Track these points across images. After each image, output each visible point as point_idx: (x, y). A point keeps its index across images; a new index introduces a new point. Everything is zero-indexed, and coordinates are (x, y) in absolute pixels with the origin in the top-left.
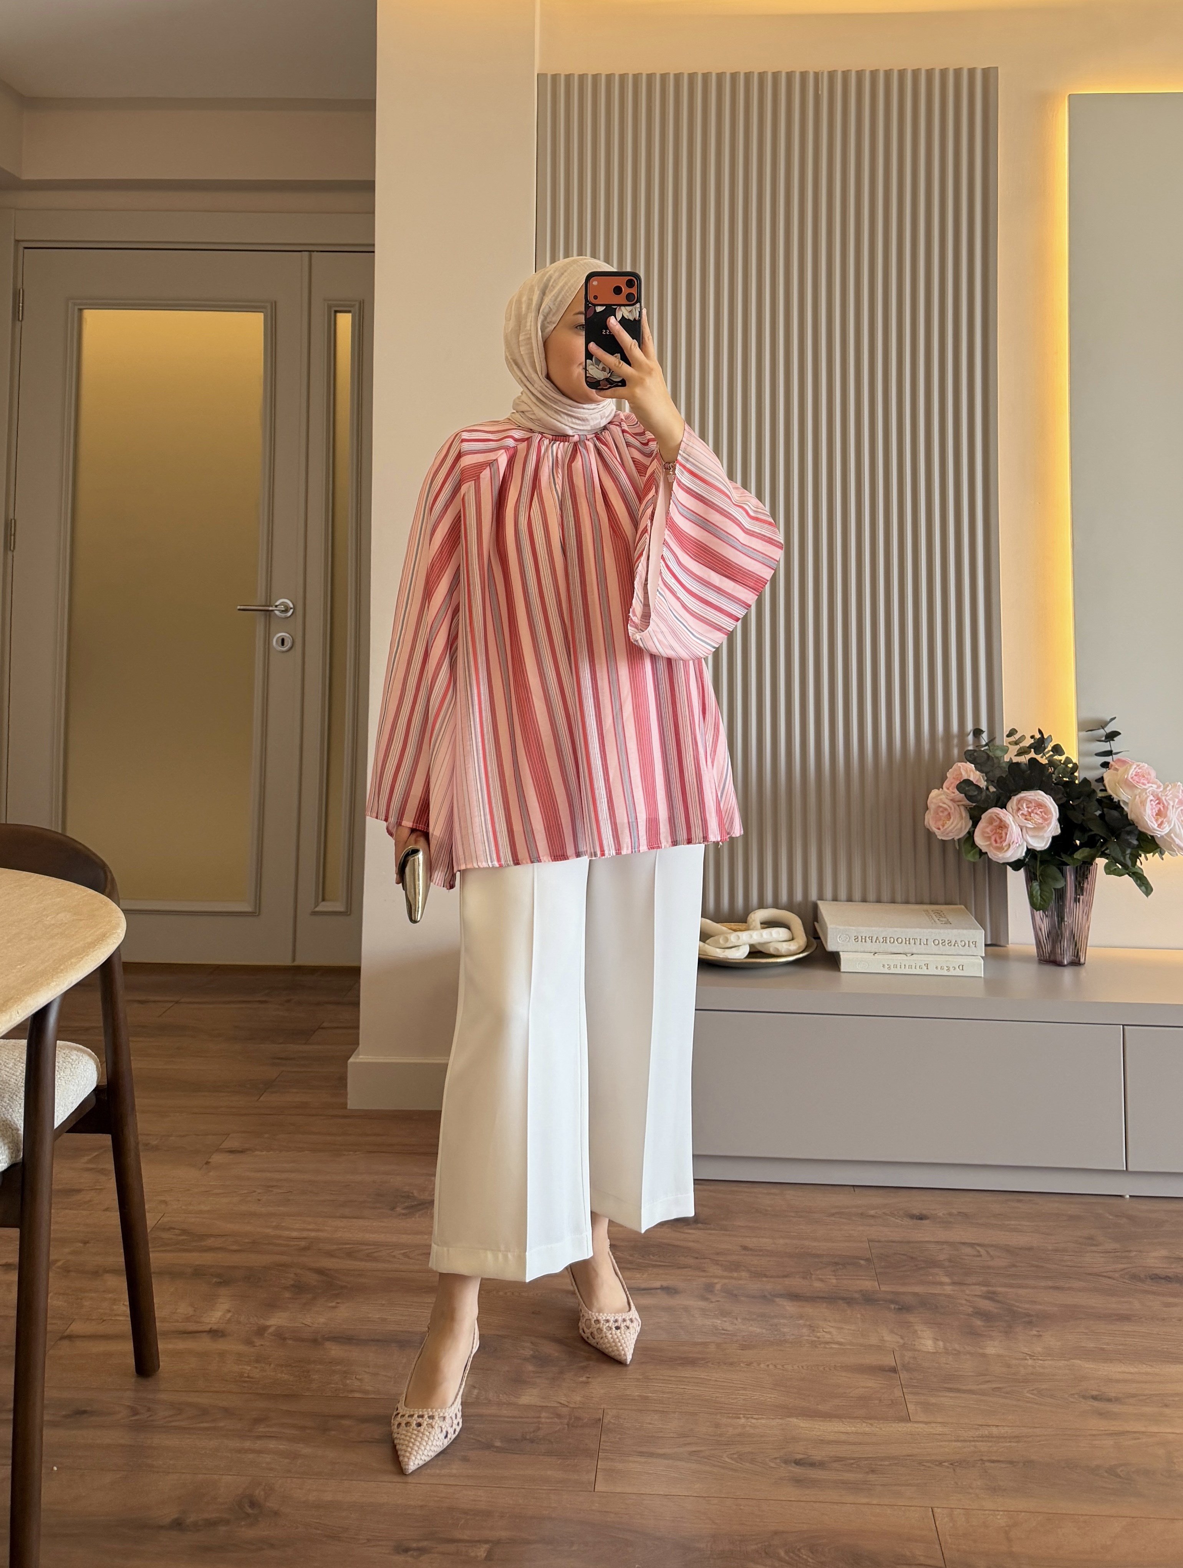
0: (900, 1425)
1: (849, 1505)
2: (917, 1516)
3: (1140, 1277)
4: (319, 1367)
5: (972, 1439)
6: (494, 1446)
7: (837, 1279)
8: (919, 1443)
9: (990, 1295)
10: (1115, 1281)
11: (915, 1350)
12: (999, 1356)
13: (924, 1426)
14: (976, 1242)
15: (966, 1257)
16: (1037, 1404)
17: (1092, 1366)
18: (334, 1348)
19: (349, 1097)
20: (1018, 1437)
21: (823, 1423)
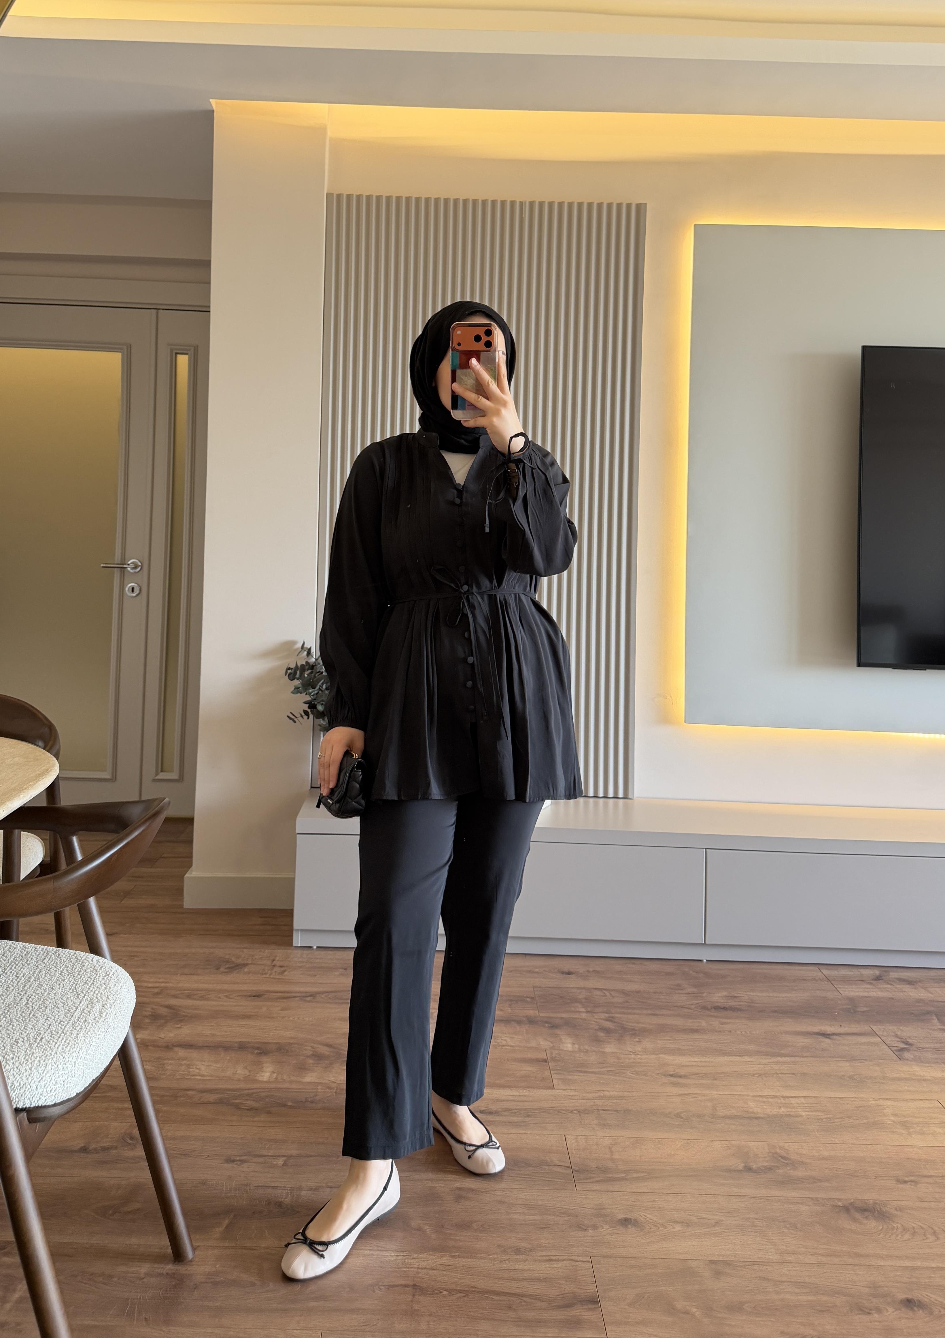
0: (547, 1091)
1: (513, 1134)
2: (555, 1139)
3: (708, 1007)
4: (170, 1062)
5: (593, 1098)
6: (287, 1105)
7: (512, 1009)
8: (560, 1101)
9: (610, 1018)
10: (691, 1010)
11: (561, 1050)
12: (614, 1053)
13: (563, 1091)
14: (604, 988)
15: (597, 997)
16: (635, 1079)
17: (672, 1058)
18: (180, 1051)
19: (185, 900)
20: (621, 1097)
21: (498, 1090)
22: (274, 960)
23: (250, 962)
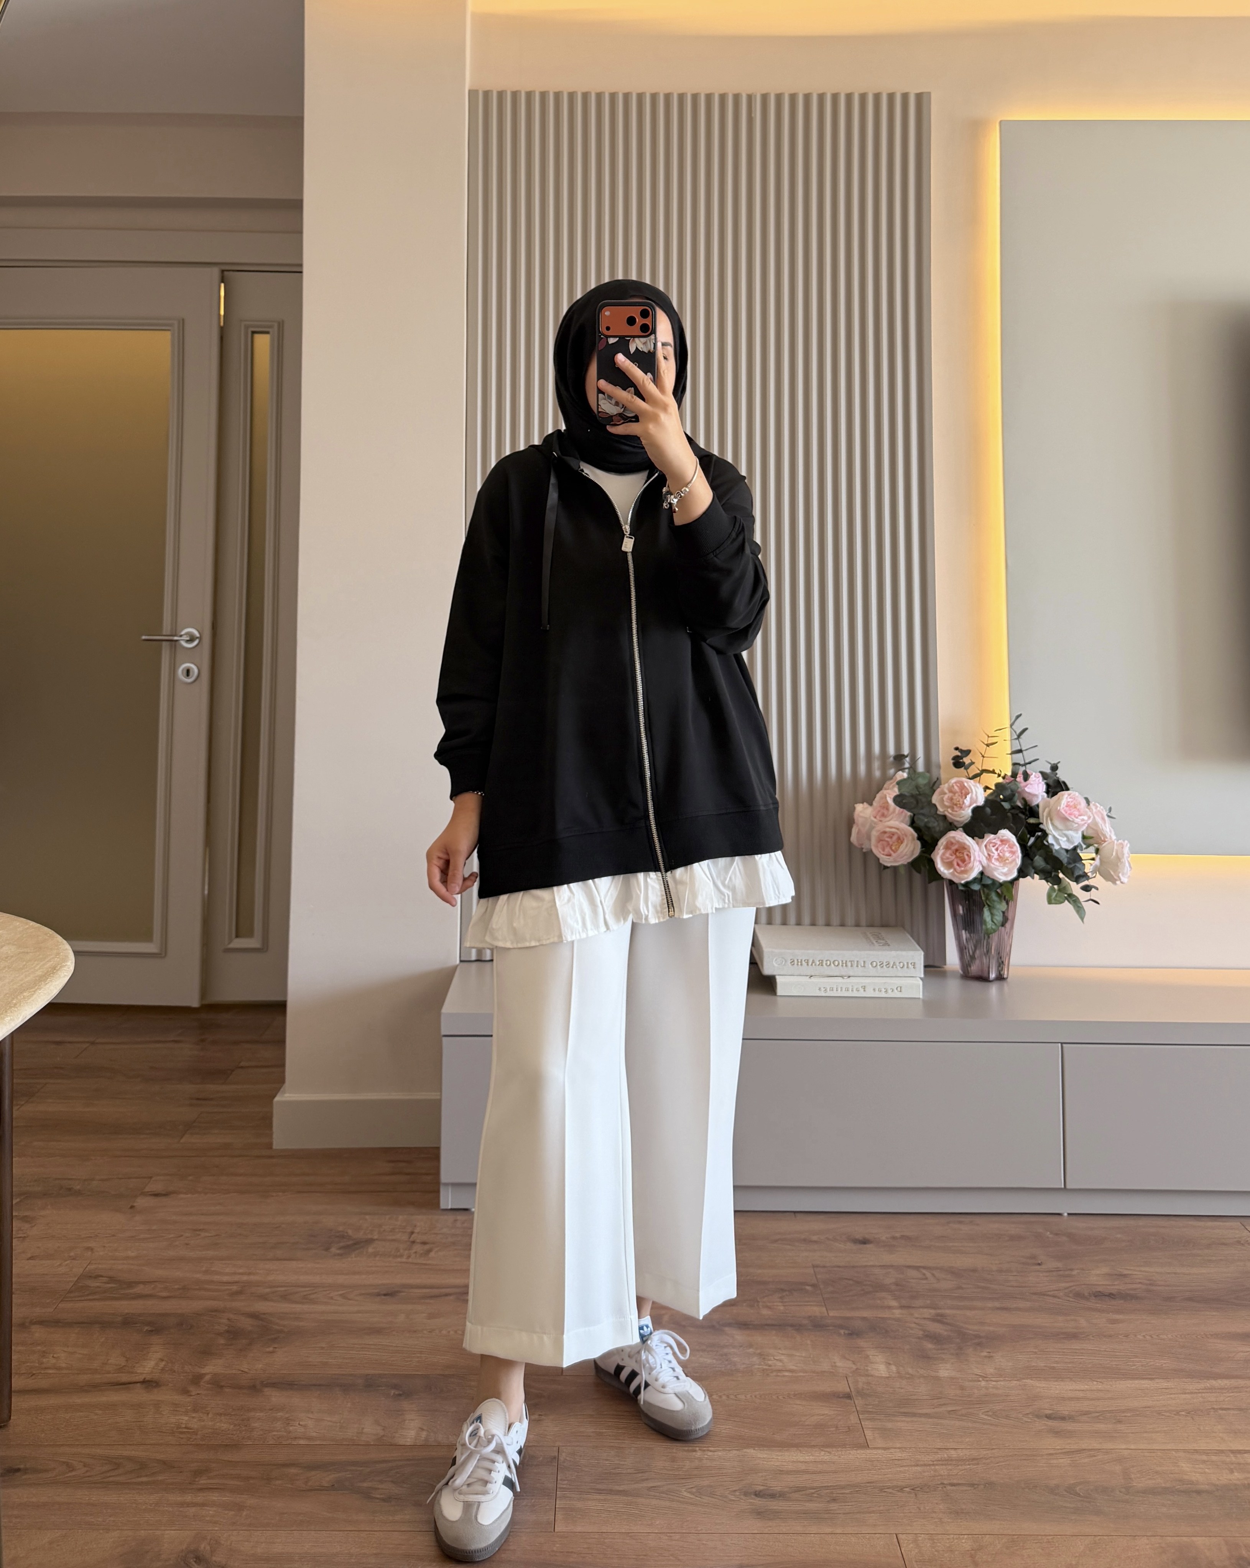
0: (858, 1452)
1: (812, 1535)
2: (882, 1543)
3: (1084, 1295)
4: (258, 1414)
5: (932, 1463)
7: (784, 1306)
8: (879, 1469)
9: (939, 1318)
10: (1058, 1300)
11: (868, 1376)
12: (952, 1378)
13: (883, 1452)
14: (921, 1264)
15: (912, 1280)
16: (992, 1425)
17: (1044, 1385)
18: (273, 1393)
19: (274, 1136)
20: (977, 1459)
21: (780, 1454)
22: (412, 1233)
23: (375, 1237)
